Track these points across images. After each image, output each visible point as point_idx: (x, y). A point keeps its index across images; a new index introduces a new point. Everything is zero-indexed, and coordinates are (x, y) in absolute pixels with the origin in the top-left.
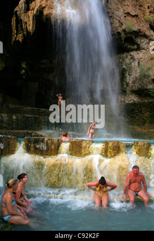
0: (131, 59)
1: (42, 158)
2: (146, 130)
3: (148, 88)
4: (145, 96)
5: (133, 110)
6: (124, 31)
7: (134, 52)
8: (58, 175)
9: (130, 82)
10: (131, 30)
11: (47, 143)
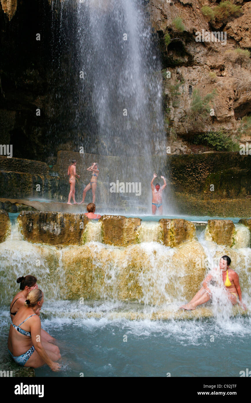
0: (178, 79)
1: (54, 248)
2: (204, 201)
3: (205, 130)
4: (199, 144)
5: (183, 167)
6: (169, 29)
7: (183, 67)
8: (84, 278)
9: (176, 120)
10: (180, 29)
11: (62, 222)
